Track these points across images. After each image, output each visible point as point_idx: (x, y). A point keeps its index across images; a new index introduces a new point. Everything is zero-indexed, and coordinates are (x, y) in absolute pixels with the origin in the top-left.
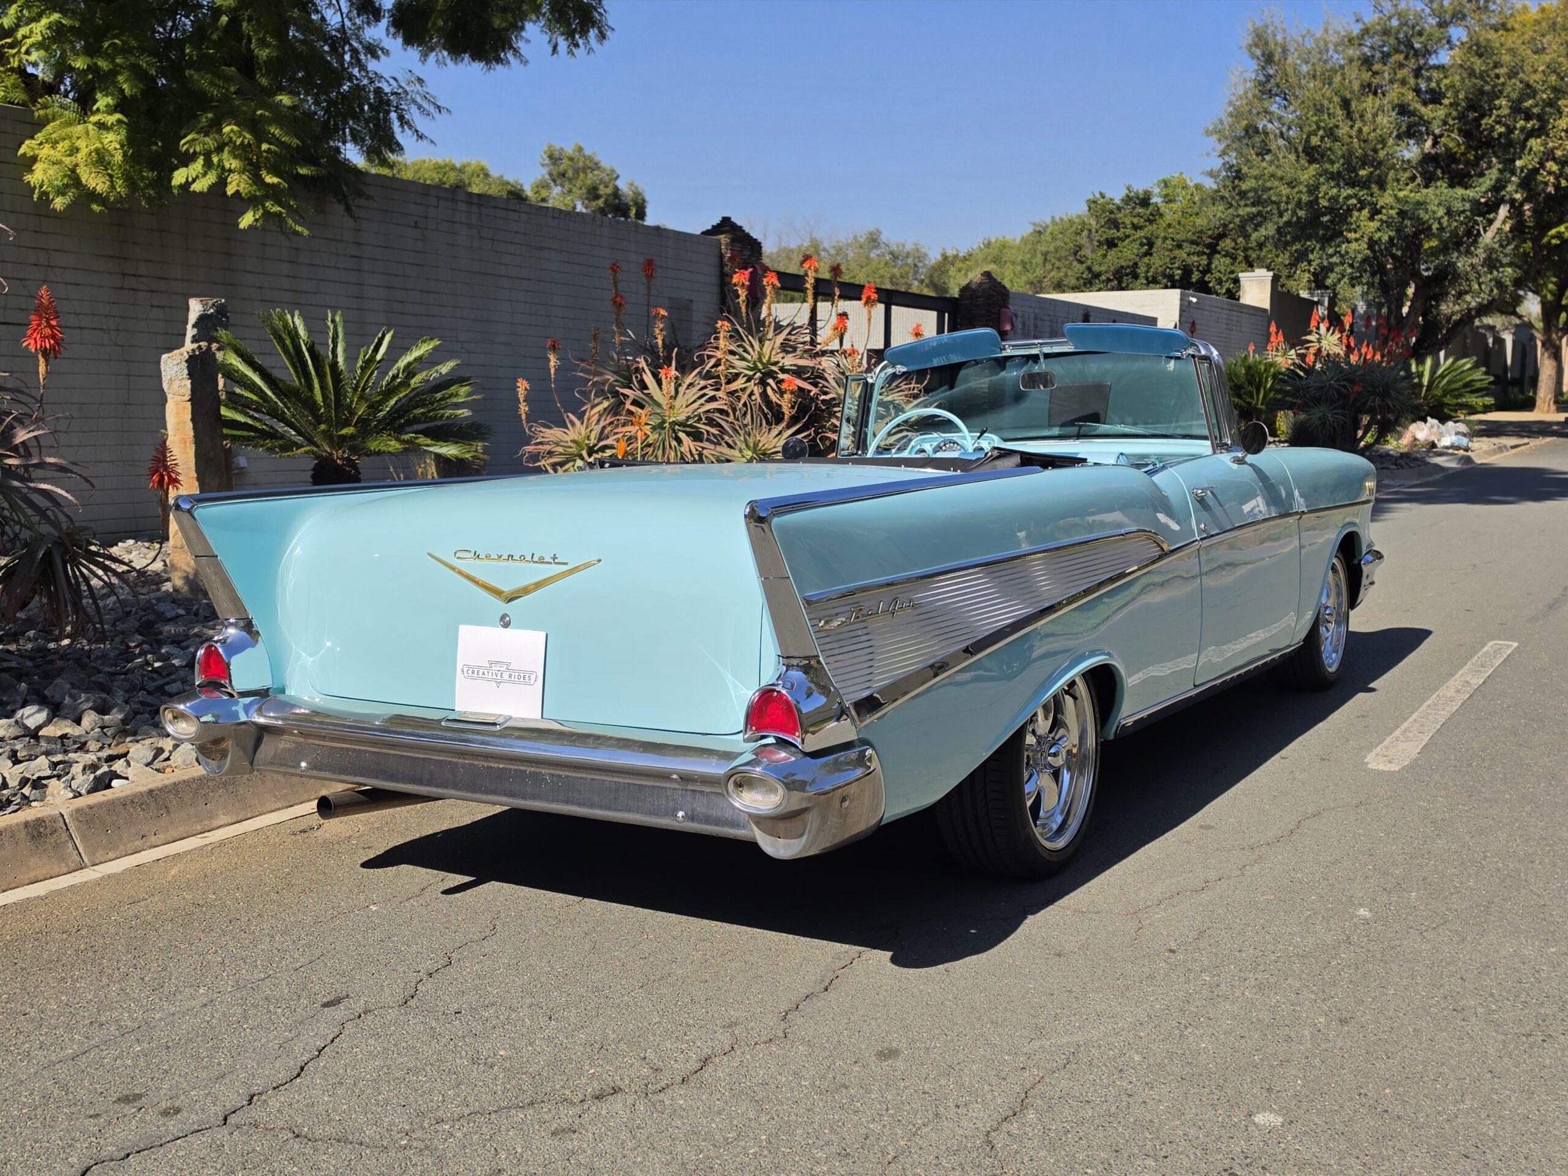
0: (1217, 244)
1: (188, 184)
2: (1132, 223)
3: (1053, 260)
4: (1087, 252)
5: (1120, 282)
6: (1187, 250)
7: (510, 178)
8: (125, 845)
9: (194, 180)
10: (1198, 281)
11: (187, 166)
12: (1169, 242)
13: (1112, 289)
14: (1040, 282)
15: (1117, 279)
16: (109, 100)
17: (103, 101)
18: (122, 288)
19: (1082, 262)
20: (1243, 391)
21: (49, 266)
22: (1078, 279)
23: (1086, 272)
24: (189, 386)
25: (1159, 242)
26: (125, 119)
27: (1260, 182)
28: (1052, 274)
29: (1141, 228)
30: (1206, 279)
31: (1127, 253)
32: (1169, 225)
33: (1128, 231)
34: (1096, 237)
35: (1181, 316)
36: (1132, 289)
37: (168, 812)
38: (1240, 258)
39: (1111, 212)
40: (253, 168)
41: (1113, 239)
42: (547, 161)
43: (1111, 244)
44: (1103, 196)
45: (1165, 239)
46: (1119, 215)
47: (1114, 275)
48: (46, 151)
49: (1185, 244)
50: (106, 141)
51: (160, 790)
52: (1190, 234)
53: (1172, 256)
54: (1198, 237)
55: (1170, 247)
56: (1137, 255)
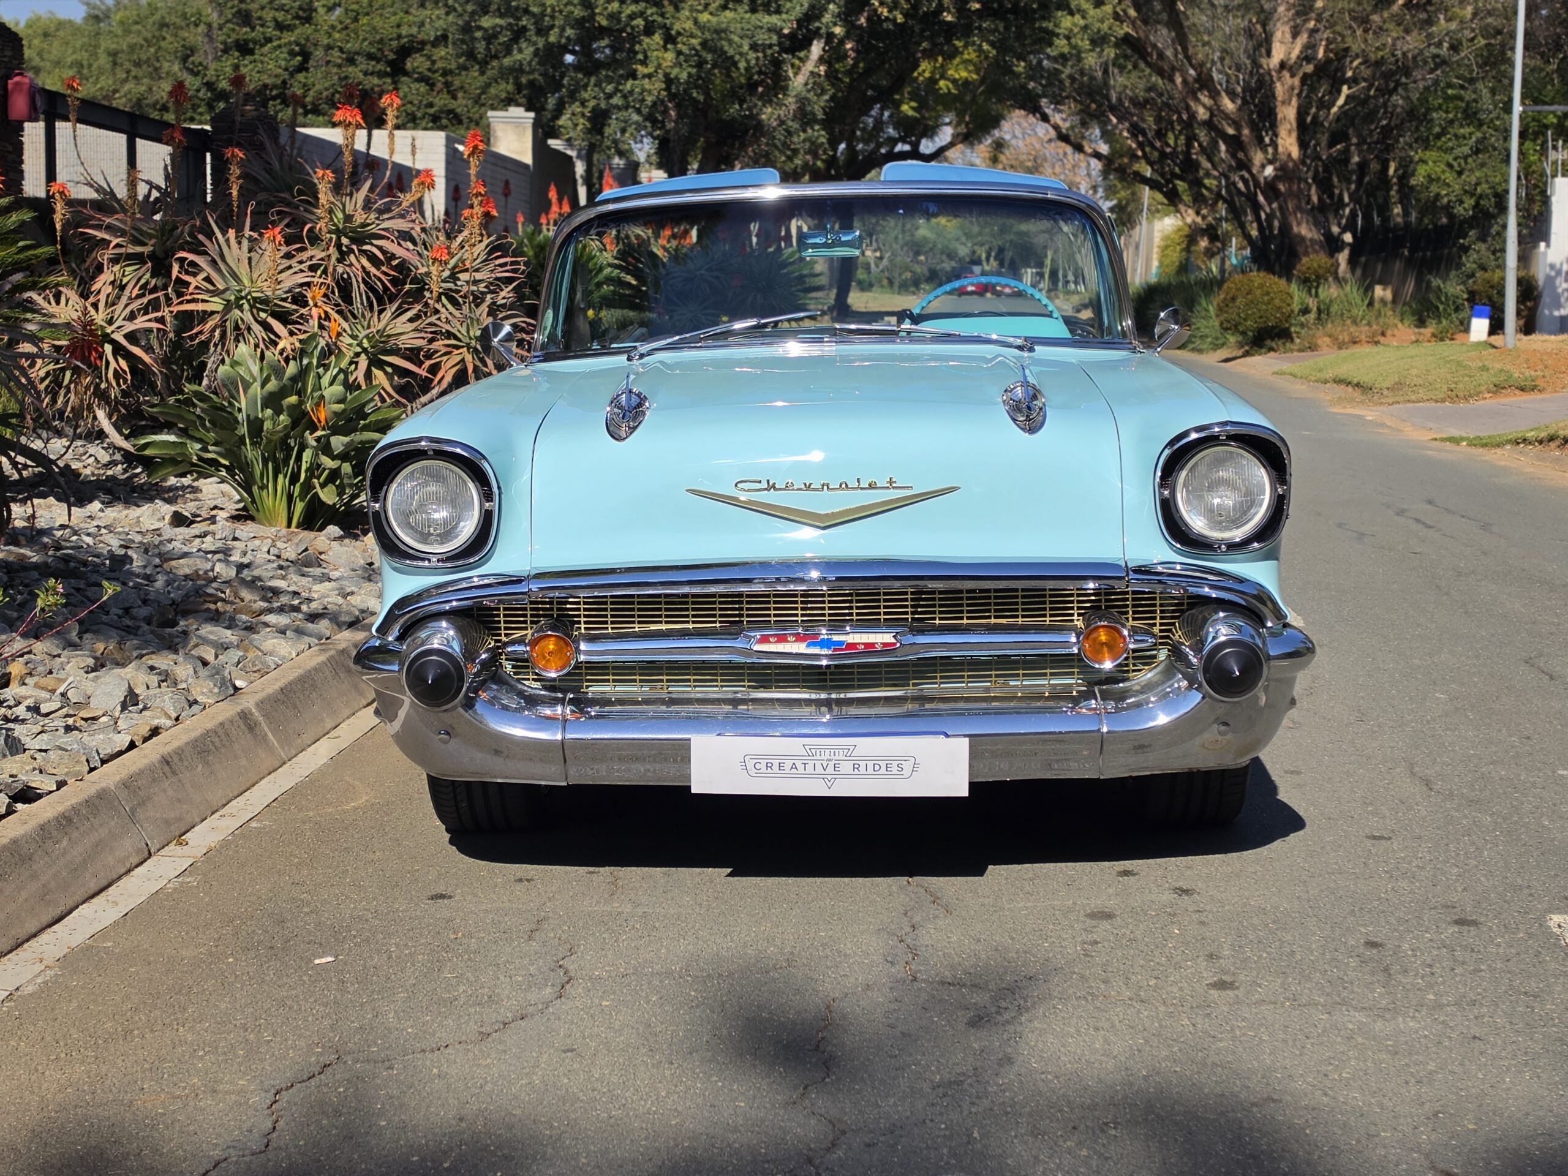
35: (447, 169)
52: (366, 43)
53: (343, 75)
54: (379, 49)
55: (339, 61)
56: (286, 69)
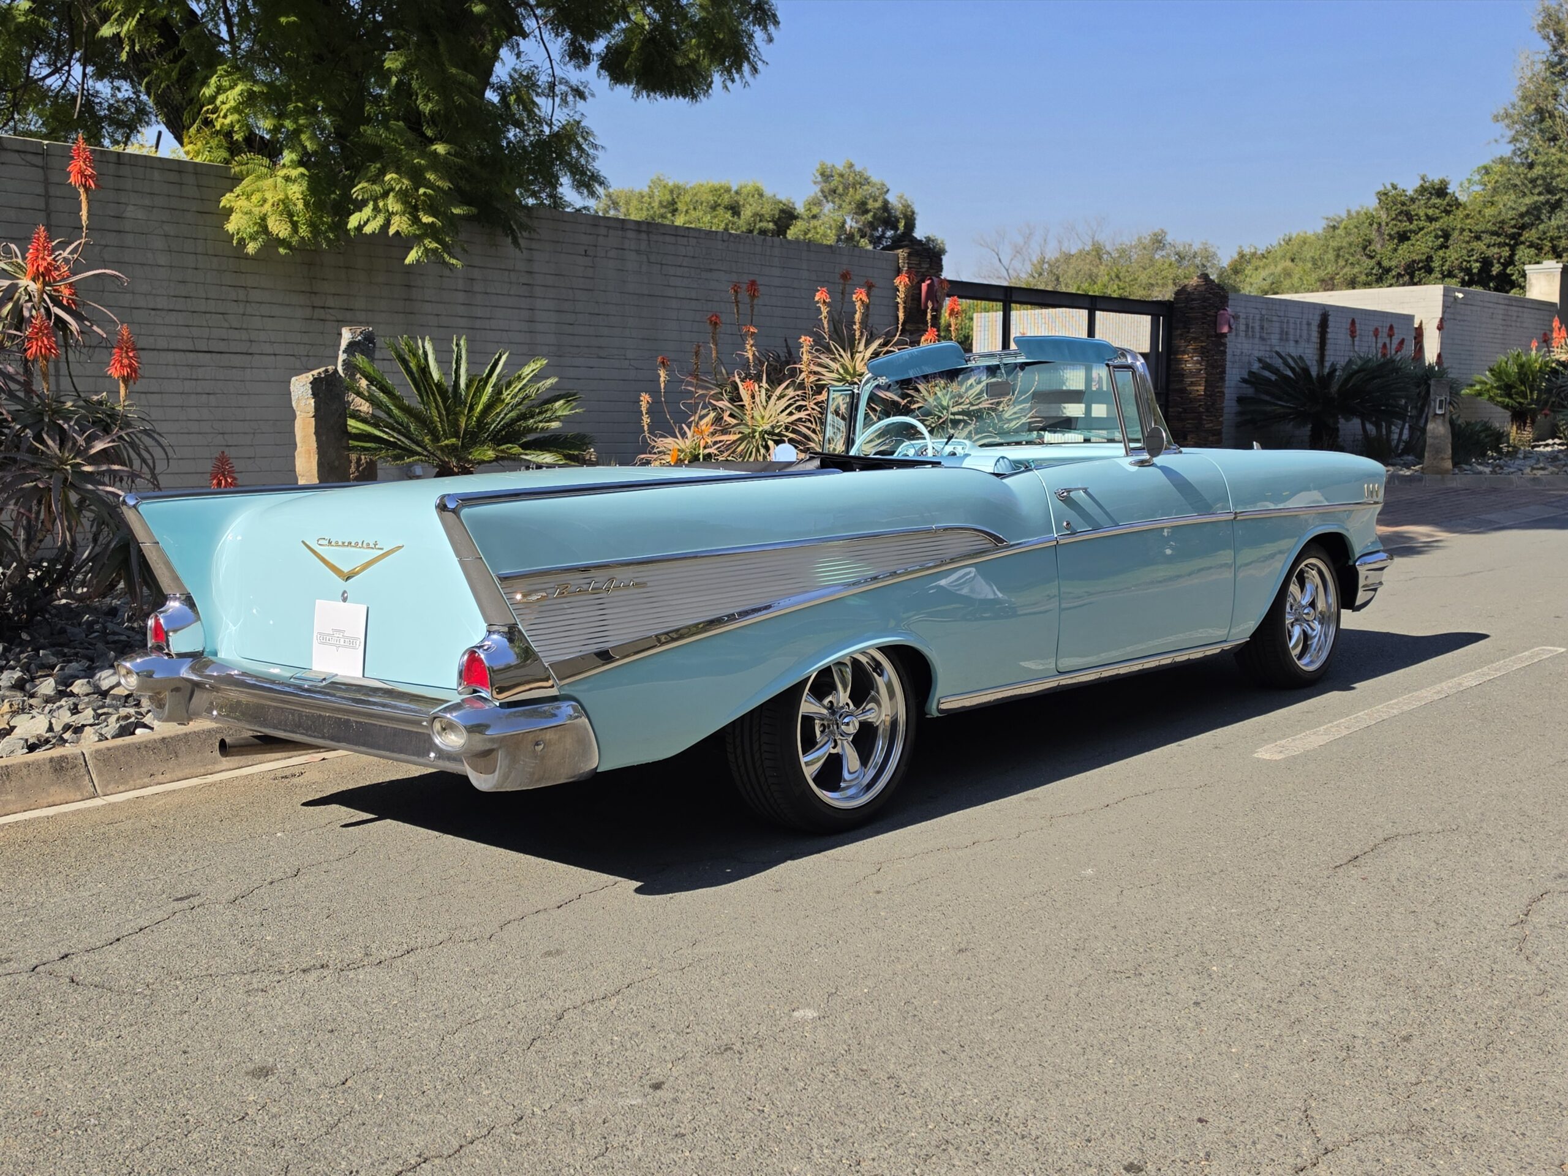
0: (1520, 235)
1: (360, 228)
2: (1427, 215)
3: (1347, 256)
4: (1377, 246)
5: (1412, 277)
6: (1487, 241)
7: (783, 197)
8: (134, 781)
9: (366, 223)
10: (1499, 274)
11: (361, 211)
12: (1466, 233)
13: (1404, 285)
14: (1332, 279)
15: (1408, 274)
16: (294, 156)
17: (288, 156)
18: (311, 319)
19: (1372, 257)
20: (1513, 391)
21: (247, 302)
22: (1367, 275)
23: (1377, 268)
24: (313, 404)
25: (1456, 233)
26: (306, 172)
27: (1548, 169)
28: (1345, 271)
29: (1436, 219)
30: (1508, 271)
31: (1420, 246)
32: (1467, 216)
33: (1422, 224)
34: (1387, 231)
35: (1444, 312)
36: (1425, 284)
37: (177, 756)
38: (1547, 248)
39: (1403, 204)
40: (412, 210)
41: (1405, 232)
42: (819, 179)
43: (1403, 237)
44: (1394, 187)
45: (1462, 230)
46: (1413, 207)
47: (1405, 270)
48: (242, 203)
49: (1484, 236)
50: (290, 193)
51: (172, 738)
52: (1490, 224)
53: (1469, 248)
54: (1500, 228)
55: (1468, 239)
56: (1432, 248)
